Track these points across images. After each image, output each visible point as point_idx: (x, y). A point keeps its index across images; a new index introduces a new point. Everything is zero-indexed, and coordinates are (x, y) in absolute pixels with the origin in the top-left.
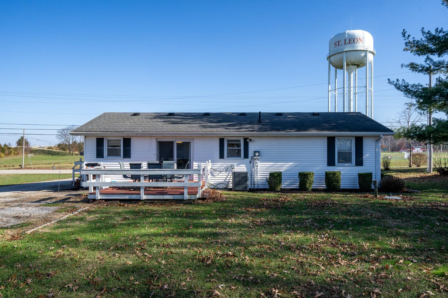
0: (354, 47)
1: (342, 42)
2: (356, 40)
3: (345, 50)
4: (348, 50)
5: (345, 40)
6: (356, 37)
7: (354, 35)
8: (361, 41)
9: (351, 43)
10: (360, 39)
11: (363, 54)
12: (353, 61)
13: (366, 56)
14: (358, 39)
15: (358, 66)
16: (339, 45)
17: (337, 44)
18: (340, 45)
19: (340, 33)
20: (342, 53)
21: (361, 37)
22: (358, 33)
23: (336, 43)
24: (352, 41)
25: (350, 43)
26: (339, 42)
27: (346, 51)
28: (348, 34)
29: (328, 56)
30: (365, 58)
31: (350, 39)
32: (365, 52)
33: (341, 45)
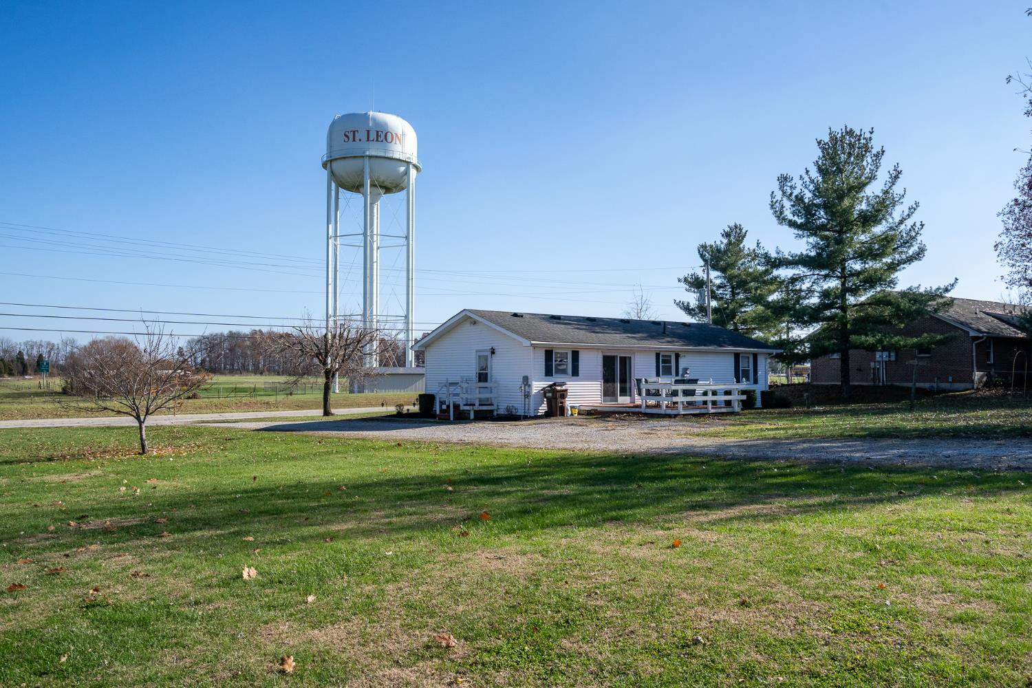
0: (386, 150)
1: (362, 135)
2: (389, 136)
3: (368, 153)
4: (374, 153)
5: (368, 131)
6: (390, 130)
7: (386, 125)
8: (400, 140)
9: (379, 140)
10: (396, 134)
11: (402, 169)
12: (382, 178)
13: (407, 173)
14: (394, 135)
15: (388, 190)
16: (354, 140)
17: (351, 136)
18: (357, 139)
19: (356, 112)
20: (362, 159)
21: (400, 133)
22: (395, 122)
23: (347, 133)
24: (383, 136)
25: (377, 140)
26: (354, 132)
27: (370, 157)
28: (374, 120)
29: (325, 159)
30: (406, 177)
31: (377, 132)
32: (406, 164)
33: (360, 140)
